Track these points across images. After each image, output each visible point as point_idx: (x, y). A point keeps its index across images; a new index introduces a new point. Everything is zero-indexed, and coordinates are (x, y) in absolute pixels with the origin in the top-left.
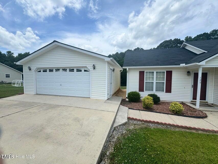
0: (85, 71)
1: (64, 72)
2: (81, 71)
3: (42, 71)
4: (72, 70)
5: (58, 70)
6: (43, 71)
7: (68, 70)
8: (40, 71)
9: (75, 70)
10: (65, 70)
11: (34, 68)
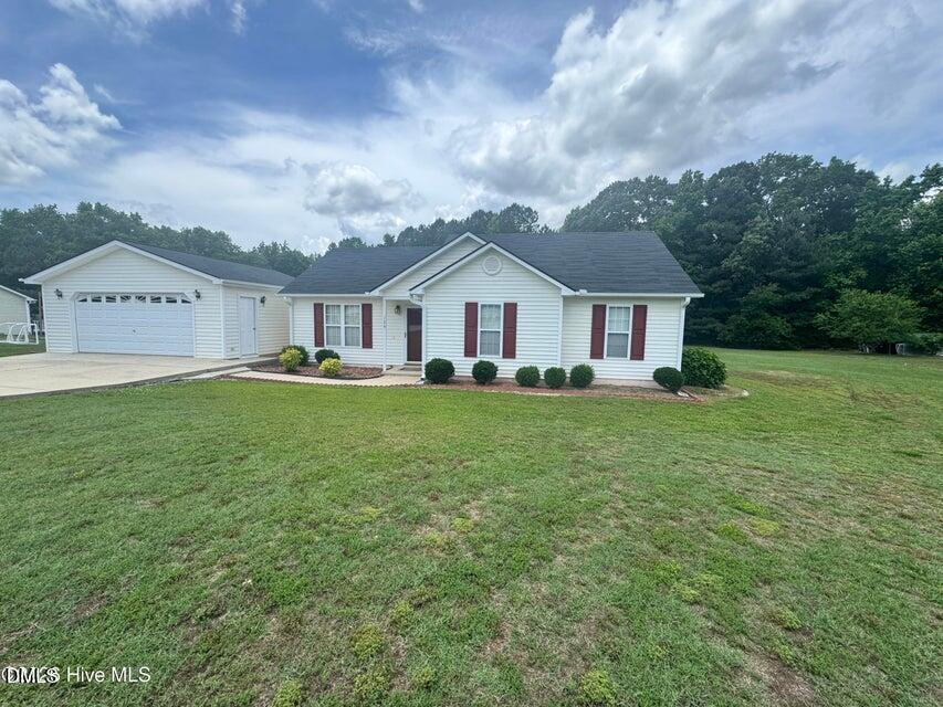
0: (183, 301)
1: (140, 303)
2: (175, 301)
3: (89, 299)
4: (157, 300)
5: (125, 298)
6: (93, 301)
7: (148, 299)
8: (85, 300)
9: (164, 300)
10: (141, 298)
11: (68, 292)
